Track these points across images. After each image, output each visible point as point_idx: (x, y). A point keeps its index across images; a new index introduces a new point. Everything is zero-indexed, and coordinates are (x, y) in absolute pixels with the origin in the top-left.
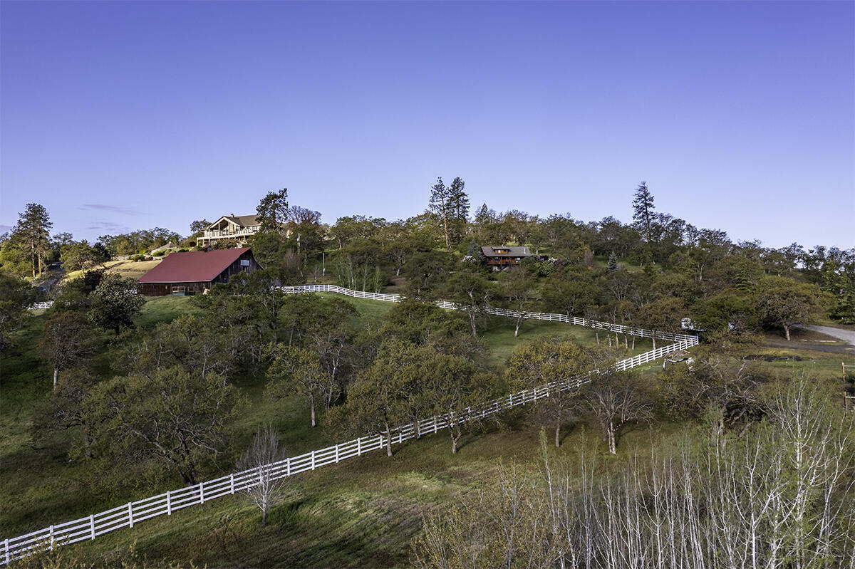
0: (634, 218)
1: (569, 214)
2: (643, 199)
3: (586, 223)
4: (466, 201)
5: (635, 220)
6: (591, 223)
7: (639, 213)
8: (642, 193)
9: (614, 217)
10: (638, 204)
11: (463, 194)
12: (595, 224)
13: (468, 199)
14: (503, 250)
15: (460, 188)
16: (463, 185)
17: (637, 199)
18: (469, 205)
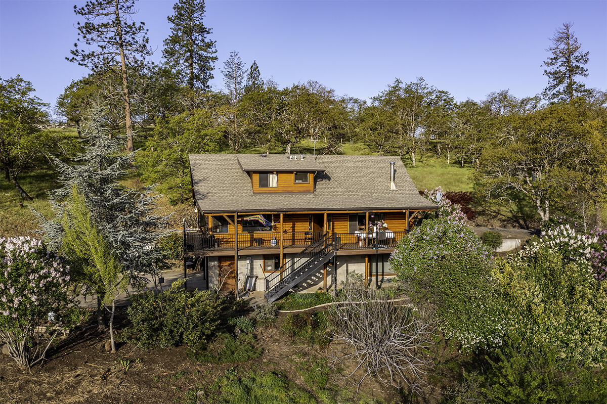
4: (209, 45)
11: (202, 30)
13: (214, 41)
14: (291, 172)
15: (196, 15)
16: (202, 7)
17: (552, 59)
18: (214, 55)
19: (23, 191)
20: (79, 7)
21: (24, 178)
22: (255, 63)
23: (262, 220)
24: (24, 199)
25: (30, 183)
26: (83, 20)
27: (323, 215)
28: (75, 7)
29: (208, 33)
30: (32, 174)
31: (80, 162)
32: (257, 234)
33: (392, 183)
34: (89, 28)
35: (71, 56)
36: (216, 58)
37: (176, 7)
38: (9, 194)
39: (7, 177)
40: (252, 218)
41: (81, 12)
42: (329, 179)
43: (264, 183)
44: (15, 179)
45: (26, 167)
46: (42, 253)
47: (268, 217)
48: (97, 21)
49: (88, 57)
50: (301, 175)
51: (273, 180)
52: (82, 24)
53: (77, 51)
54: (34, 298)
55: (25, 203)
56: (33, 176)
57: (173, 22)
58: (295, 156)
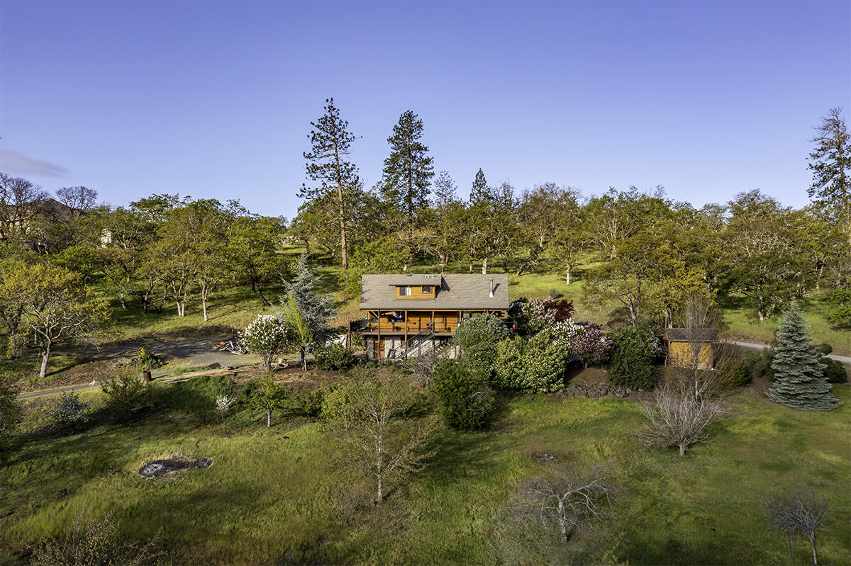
0: (811, 192)
1: (660, 188)
2: (834, 150)
3: (698, 206)
4: (427, 161)
5: (814, 198)
6: (707, 207)
7: (825, 181)
8: (831, 136)
9: (762, 193)
10: (823, 160)
11: (420, 148)
12: (718, 210)
13: (430, 158)
14: (419, 286)
15: (414, 134)
16: (420, 127)
17: (819, 150)
18: (431, 171)
19: (265, 299)
20: (307, 153)
21: (264, 290)
22: (480, 171)
23: (395, 315)
24: (265, 305)
25: (269, 294)
26: (310, 162)
27: (432, 312)
28: (304, 153)
29: (426, 150)
30: (270, 287)
31: (295, 282)
32: (397, 324)
33: (491, 293)
34: (314, 168)
35: (300, 193)
36: (433, 174)
37: (396, 128)
38: (255, 302)
39: (254, 289)
40: (390, 313)
41: (309, 156)
42: (449, 290)
43: (403, 293)
44: (260, 290)
45: (267, 282)
46: (277, 321)
47: (398, 313)
48: (320, 162)
49: (313, 192)
50: (426, 288)
51: (409, 291)
52: (310, 165)
53: (305, 189)
54: (273, 337)
55: (266, 308)
56: (271, 289)
57: (393, 142)
58: (428, 275)
